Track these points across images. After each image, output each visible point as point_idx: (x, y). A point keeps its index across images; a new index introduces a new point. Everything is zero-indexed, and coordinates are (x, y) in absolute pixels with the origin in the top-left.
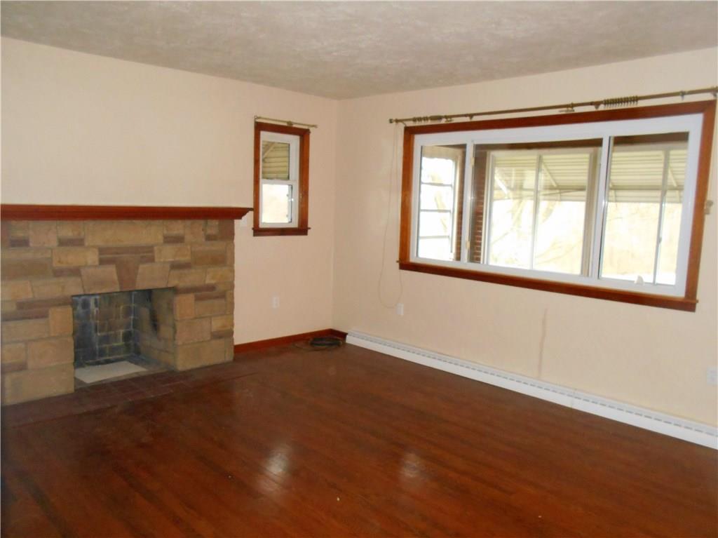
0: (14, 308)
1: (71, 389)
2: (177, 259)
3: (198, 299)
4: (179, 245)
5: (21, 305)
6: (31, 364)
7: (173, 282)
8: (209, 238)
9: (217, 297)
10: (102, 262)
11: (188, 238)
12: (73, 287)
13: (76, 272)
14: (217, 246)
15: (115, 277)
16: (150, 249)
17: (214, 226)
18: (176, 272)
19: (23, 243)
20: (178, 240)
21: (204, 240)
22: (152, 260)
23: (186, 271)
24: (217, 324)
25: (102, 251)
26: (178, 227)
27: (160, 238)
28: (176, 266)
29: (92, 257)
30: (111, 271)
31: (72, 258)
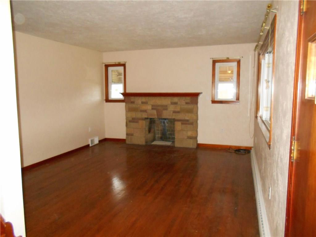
0: (131, 119)
1: (144, 143)
2: (175, 110)
3: (182, 124)
4: (176, 105)
5: (133, 119)
6: (134, 135)
7: (173, 117)
8: (187, 103)
9: (189, 124)
10: (152, 109)
11: (179, 103)
12: (145, 115)
13: (145, 111)
14: (190, 106)
15: (156, 113)
16: (166, 106)
17: (188, 99)
18: (174, 114)
19: (133, 102)
20: (176, 103)
21: (185, 104)
22: (167, 109)
23: (178, 114)
24: (190, 134)
25: (152, 106)
26: (176, 99)
27: (169, 102)
28: (174, 112)
29: (149, 107)
30: (155, 112)
31: (144, 107)
